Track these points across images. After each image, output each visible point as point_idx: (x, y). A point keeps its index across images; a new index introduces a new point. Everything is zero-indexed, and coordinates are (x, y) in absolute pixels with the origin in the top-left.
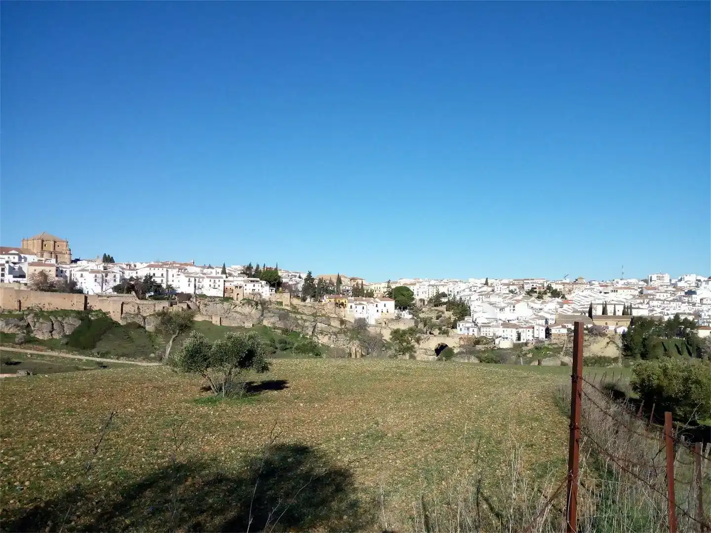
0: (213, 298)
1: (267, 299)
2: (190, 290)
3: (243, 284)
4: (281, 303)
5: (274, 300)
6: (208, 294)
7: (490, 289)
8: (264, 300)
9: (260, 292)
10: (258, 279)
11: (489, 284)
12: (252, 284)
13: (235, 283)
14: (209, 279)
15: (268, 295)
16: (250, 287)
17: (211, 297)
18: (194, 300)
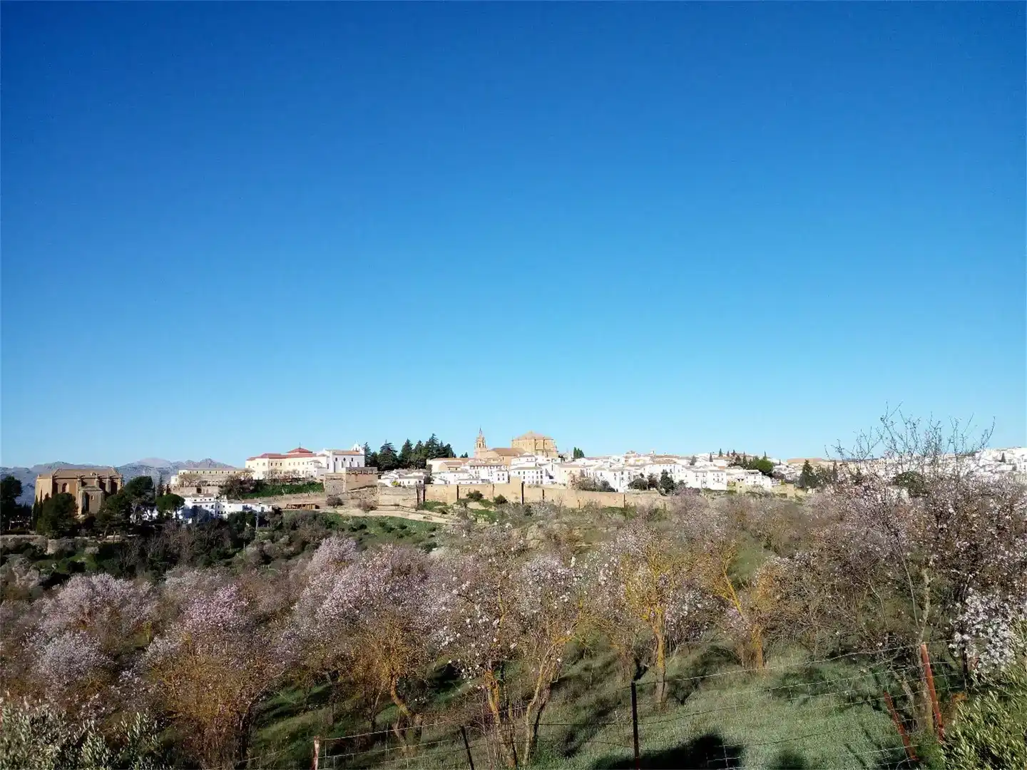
0: (718, 492)
1: (770, 491)
2: (697, 485)
3: (743, 476)
4: (785, 495)
5: (777, 493)
6: (713, 488)
7: (1010, 467)
8: (766, 492)
9: (761, 484)
10: (757, 471)
11: (1007, 460)
12: (753, 476)
13: (736, 476)
14: (712, 473)
15: (770, 487)
16: (751, 478)
17: (716, 491)
18: (703, 495)
